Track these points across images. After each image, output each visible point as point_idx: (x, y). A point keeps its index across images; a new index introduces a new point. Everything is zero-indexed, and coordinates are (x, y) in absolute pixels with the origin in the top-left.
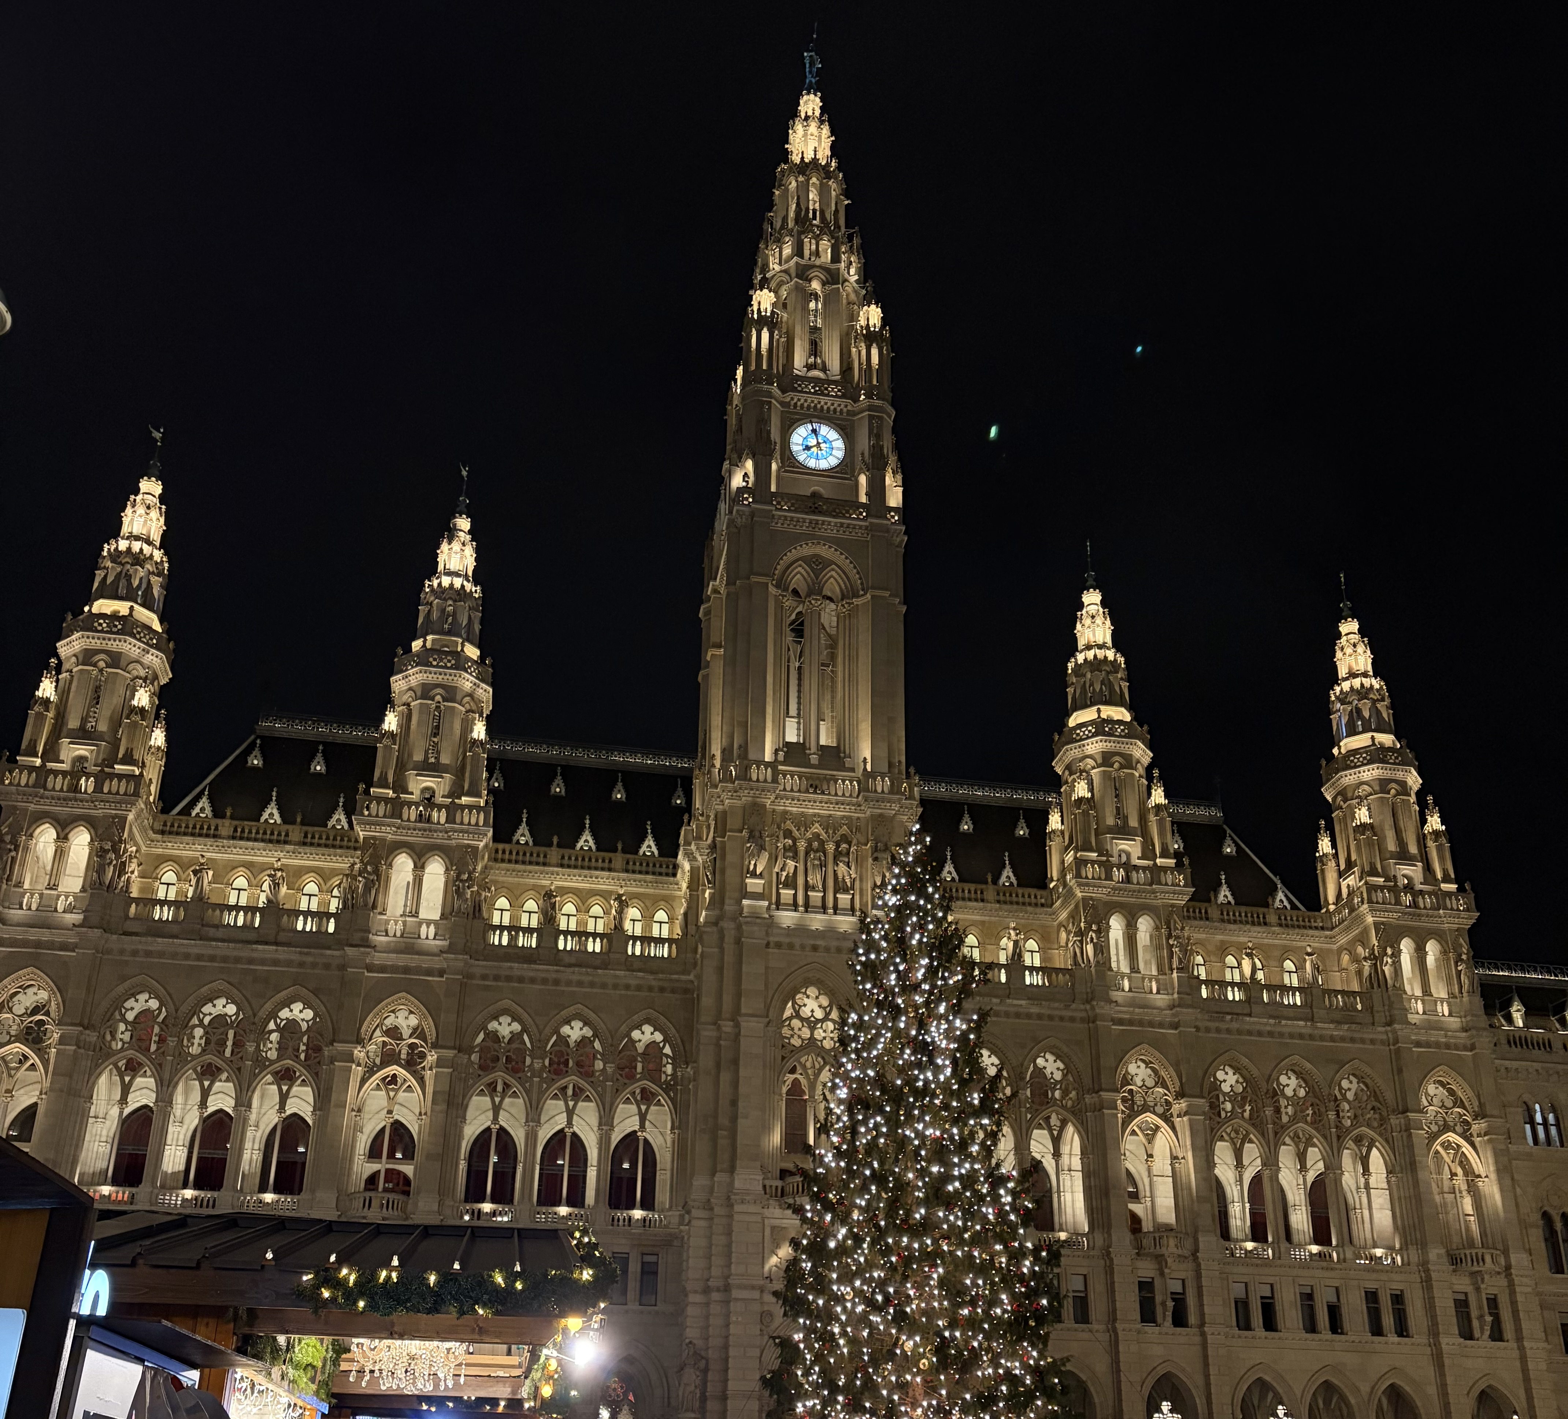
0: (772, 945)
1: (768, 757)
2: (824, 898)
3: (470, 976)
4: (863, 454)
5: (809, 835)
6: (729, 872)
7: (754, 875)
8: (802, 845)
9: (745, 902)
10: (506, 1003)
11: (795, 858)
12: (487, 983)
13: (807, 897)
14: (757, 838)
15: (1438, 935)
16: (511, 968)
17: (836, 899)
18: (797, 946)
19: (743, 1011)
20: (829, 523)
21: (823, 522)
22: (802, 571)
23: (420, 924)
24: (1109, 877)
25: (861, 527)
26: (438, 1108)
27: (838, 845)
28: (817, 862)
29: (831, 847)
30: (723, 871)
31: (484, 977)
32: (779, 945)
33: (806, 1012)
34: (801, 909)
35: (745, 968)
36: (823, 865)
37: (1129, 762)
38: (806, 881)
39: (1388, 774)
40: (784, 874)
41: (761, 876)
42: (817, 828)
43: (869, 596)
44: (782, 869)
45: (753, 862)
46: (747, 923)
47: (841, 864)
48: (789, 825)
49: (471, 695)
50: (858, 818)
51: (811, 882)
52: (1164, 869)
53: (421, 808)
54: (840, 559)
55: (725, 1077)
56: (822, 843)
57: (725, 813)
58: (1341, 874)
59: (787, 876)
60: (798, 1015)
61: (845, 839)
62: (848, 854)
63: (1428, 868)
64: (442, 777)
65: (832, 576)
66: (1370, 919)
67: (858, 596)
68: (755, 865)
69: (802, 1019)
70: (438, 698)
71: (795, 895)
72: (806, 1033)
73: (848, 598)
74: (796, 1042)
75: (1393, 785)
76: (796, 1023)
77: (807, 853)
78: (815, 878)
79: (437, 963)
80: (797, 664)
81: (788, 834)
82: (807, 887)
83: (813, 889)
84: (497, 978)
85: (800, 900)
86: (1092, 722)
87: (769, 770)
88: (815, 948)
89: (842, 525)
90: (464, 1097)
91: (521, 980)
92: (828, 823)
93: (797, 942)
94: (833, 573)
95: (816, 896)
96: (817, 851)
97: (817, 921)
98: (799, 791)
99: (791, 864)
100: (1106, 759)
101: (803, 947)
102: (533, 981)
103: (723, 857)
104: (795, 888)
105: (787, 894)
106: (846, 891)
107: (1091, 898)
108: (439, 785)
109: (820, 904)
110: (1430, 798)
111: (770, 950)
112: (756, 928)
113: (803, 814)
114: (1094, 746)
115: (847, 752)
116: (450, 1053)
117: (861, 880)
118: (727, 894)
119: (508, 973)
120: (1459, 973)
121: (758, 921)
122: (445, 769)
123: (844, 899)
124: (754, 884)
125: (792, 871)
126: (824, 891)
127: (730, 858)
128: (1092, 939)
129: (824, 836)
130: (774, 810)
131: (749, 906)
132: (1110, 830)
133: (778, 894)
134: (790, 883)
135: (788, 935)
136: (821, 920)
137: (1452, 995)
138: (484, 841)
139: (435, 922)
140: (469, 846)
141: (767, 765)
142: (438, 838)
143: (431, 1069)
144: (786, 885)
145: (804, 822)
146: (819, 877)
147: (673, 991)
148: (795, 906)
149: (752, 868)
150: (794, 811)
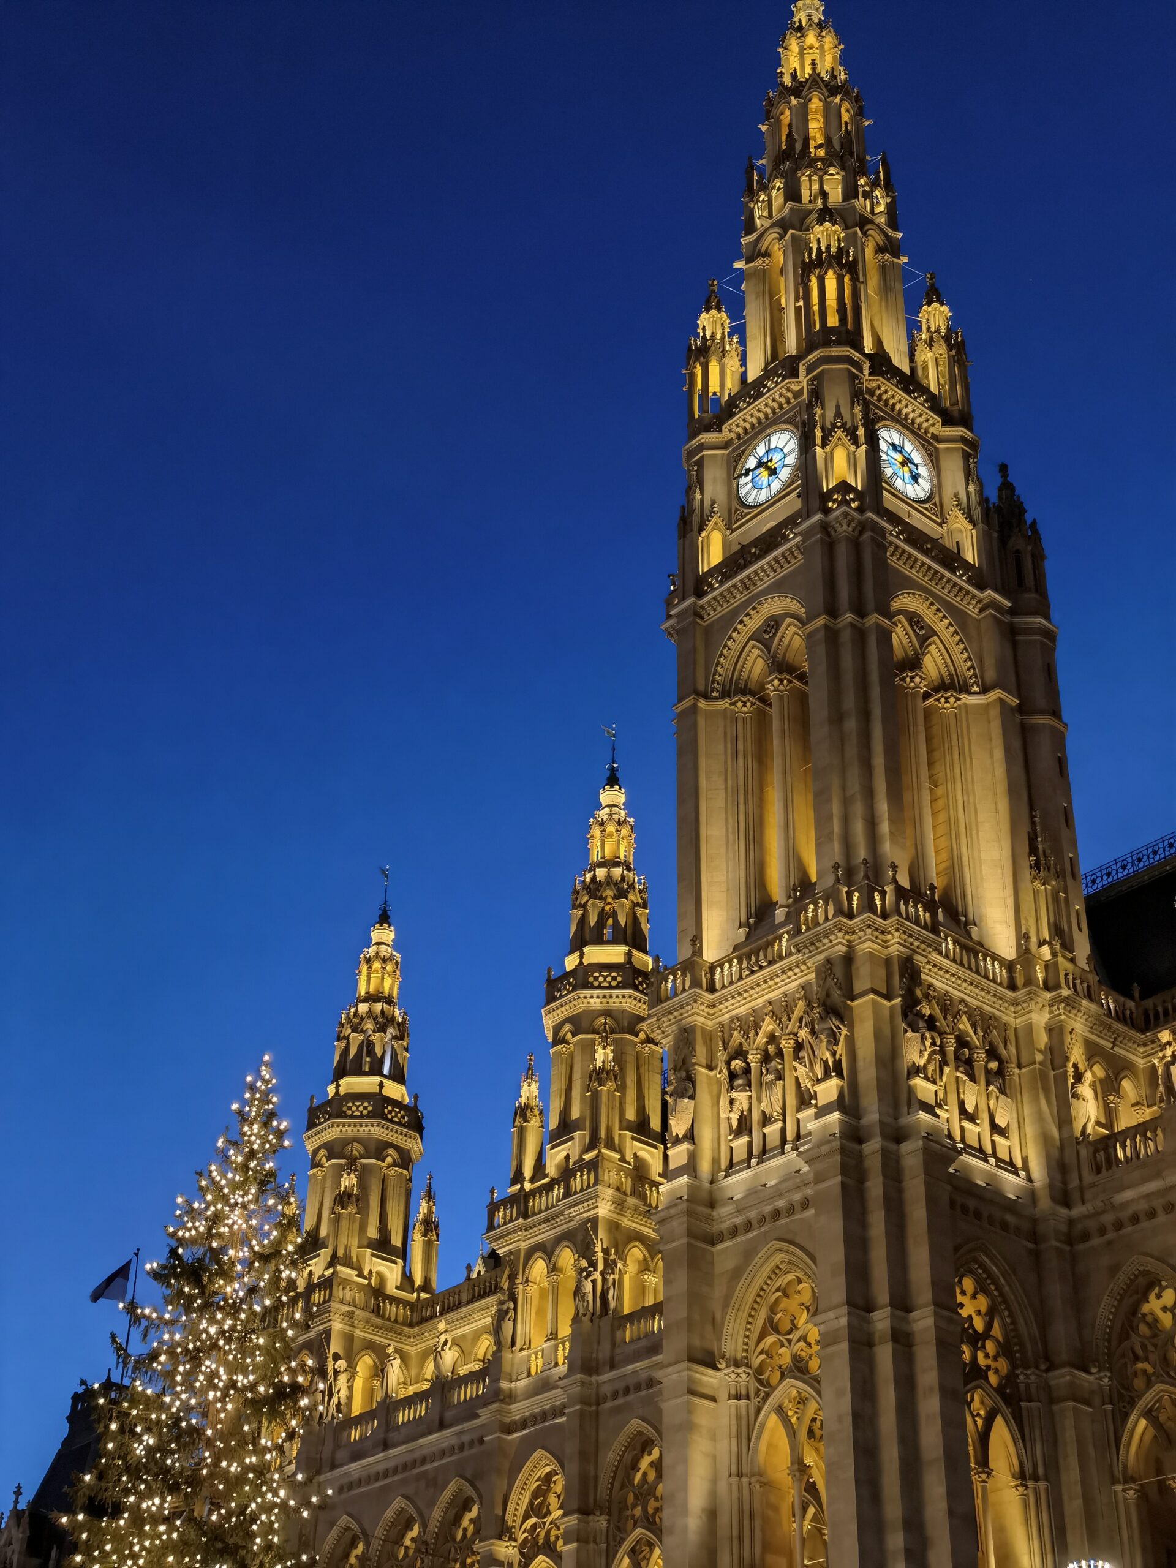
0: (724, 1235)
2: (783, 1131)
3: (599, 1400)
5: (761, 1039)
7: (676, 1141)
8: (754, 1058)
10: (635, 1423)
11: (748, 1083)
12: (617, 1403)
13: (763, 1138)
14: (683, 1082)
18: (756, 1221)
21: (758, 573)
22: (759, 652)
23: (555, 1348)
27: (795, 1036)
28: (772, 1077)
29: (786, 1045)
31: (614, 1396)
34: (757, 1160)
36: (780, 1076)
38: (762, 1113)
40: (736, 1115)
41: (685, 1138)
42: (769, 1024)
44: (731, 1111)
45: (673, 1124)
47: (799, 1065)
48: (737, 1038)
51: (767, 1111)
53: (544, 1192)
56: (777, 1042)
59: (739, 1117)
64: (574, 1137)
65: (793, 634)
68: (675, 1127)
71: (750, 1145)
74: (775, 1378)
77: (760, 1069)
78: (771, 1103)
79: (559, 1398)
81: (737, 1052)
82: (763, 1122)
83: (771, 1119)
84: (627, 1391)
85: (756, 1147)
88: (774, 1218)
89: (776, 559)
91: (646, 1385)
92: (782, 1010)
93: (755, 1213)
94: (793, 629)
95: (773, 1131)
96: (773, 1059)
97: (774, 1171)
98: (739, 980)
99: (741, 1097)
101: (761, 1219)
104: (751, 1131)
105: (740, 1146)
106: (808, 1103)
108: (572, 1151)
109: (777, 1140)
111: (723, 1245)
113: (750, 1013)
122: (575, 1126)
125: (746, 1107)
126: (784, 1121)
129: (778, 1031)
130: (720, 1025)
134: (746, 1126)
135: (743, 1209)
138: (601, 1205)
139: (568, 1339)
142: (562, 1223)
144: (738, 1133)
145: (750, 1024)
146: (775, 1098)
148: (750, 1159)
149: (674, 1132)
150: (742, 1011)
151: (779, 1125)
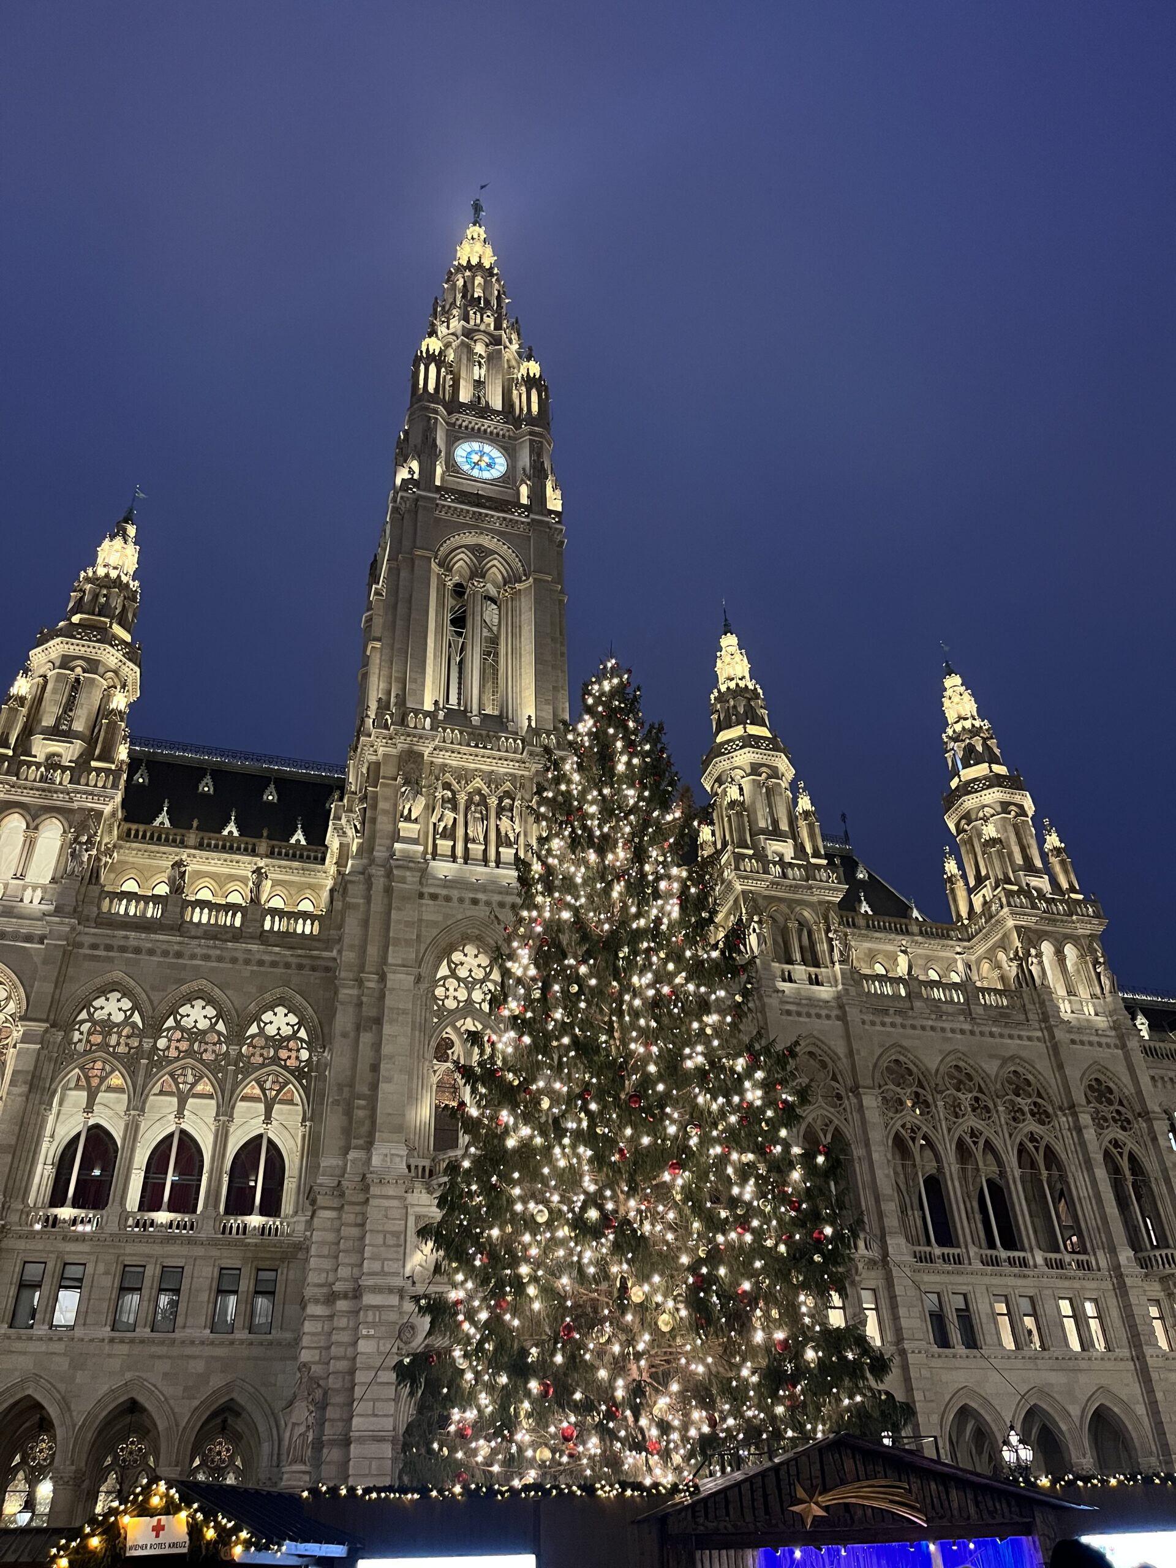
0: (426, 895)
1: (428, 706)
2: (485, 851)
3: (80, 945)
4: (524, 469)
5: (469, 788)
6: (380, 819)
7: (408, 819)
8: (462, 798)
9: (397, 845)
10: (118, 975)
11: (455, 809)
12: (96, 953)
13: (466, 849)
14: (414, 783)
15: (1075, 940)
16: (126, 937)
17: (498, 853)
18: (455, 899)
19: (390, 960)
20: (492, 516)
21: (487, 515)
22: (465, 558)
23: (25, 888)
24: (766, 871)
25: (523, 523)
26: (16, 1090)
27: (501, 800)
28: (479, 816)
29: (493, 802)
30: (374, 820)
31: (94, 947)
32: (434, 897)
33: (462, 973)
34: (460, 860)
35: (394, 915)
36: (485, 818)
37: (775, 773)
38: (466, 834)
39: (1007, 797)
40: (442, 824)
41: (416, 821)
42: (478, 783)
43: (531, 580)
44: (440, 820)
45: (407, 807)
46: (398, 867)
47: (504, 818)
49: (116, 672)
50: (522, 776)
51: (471, 835)
52: (818, 867)
53: (42, 769)
54: (504, 549)
55: (366, 1038)
56: (484, 798)
57: (378, 764)
58: (970, 891)
59: (445, 827)
60: (453, 974)
61: (508, 794)
62: (511, 810)
63: (1054, 882)
64: (72, 743)
65: (494, 566)
66: (1010, 923)
67: (520, 581)
68: (410, 810)
69: (459, 979)
70: (79, 670)
71: (454, 847)
72: (462, 995)
73: (510, 582)
74: (451, 1004)
75: (1012, 807)
76: (452, 983)
77: (467, 808)
78: (476, 830)
79: (39, 928)
80: (458, 659)
81: (447, 786)
82: (467, 839)
83: (474, 841)
84: (109, 948)
85: (459, 851)
86: (740, 738)
87: (428, 719)
88: (475, 902)
89: (505, 519)
90: (52, 1080)
91: (137, 950)
92: (491, 779)
93: (455, 894)
94: (495, 562)
95: (476, 849)
96: (478, 805)
97: (478, 872)
98: (460, 744)
99: (450, 815)
100: (755, 769)
101: (461, 900)
102: (151, 952)
103: (375, 807)
104: (453, 838)
105: (444, 845)
106: (509, 845)
107: (751, 892)
108: (68, 751)
109: (480, 856)
110: (1046, 821)
111: (423, 901)
112: (408, 873)
113: (464, 769)
114: (744, 757)
115: (510, 717)
116: (39, 1027)
117: (525, 835)
118: (378, 841)
119: (122, 943)
120: (1098, 975)
121: (412, 865)
122: (77, 735)
123: (507, 853)
124: (407, 829)
125: (450, 822)
126: (486, 845)
127: (382, 805)
128: (754, 930)
129: (485, 791)
130: (432, 762)
131: (402, 851)
132: (763, 832)
133: (435, 845)
134: (449, 834)
135: (445, 887)
136: (482, 873)
137: (1093, 996)
138: (112, 804)
139: (44, 888)
140: (92, 810)
141: (427, 714)
142: (59, 799)
143: (15, 1047)
144: (444, 836)
145: (464, 776)
146: (480, 829)
147: (314, 969)
148: (454, 857)
149: (406, 812)
150: (454, 763)
151: (483, 847)
